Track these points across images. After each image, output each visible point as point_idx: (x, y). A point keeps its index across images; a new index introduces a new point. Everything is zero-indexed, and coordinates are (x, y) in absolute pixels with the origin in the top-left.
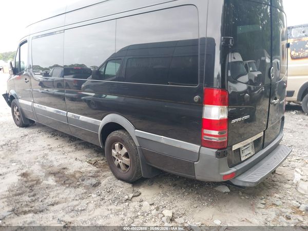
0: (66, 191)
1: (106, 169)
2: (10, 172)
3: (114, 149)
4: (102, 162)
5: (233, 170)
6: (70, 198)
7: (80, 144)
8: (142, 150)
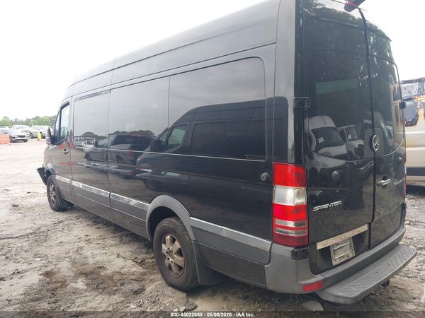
0: (97, 298)
1: (156, 271)
2: (31, 269)
3: (165, 243)
4: (151, 261)
5: (319, 277)
6: (101, 308)
7: (127, 235)
8: (198, 246)
